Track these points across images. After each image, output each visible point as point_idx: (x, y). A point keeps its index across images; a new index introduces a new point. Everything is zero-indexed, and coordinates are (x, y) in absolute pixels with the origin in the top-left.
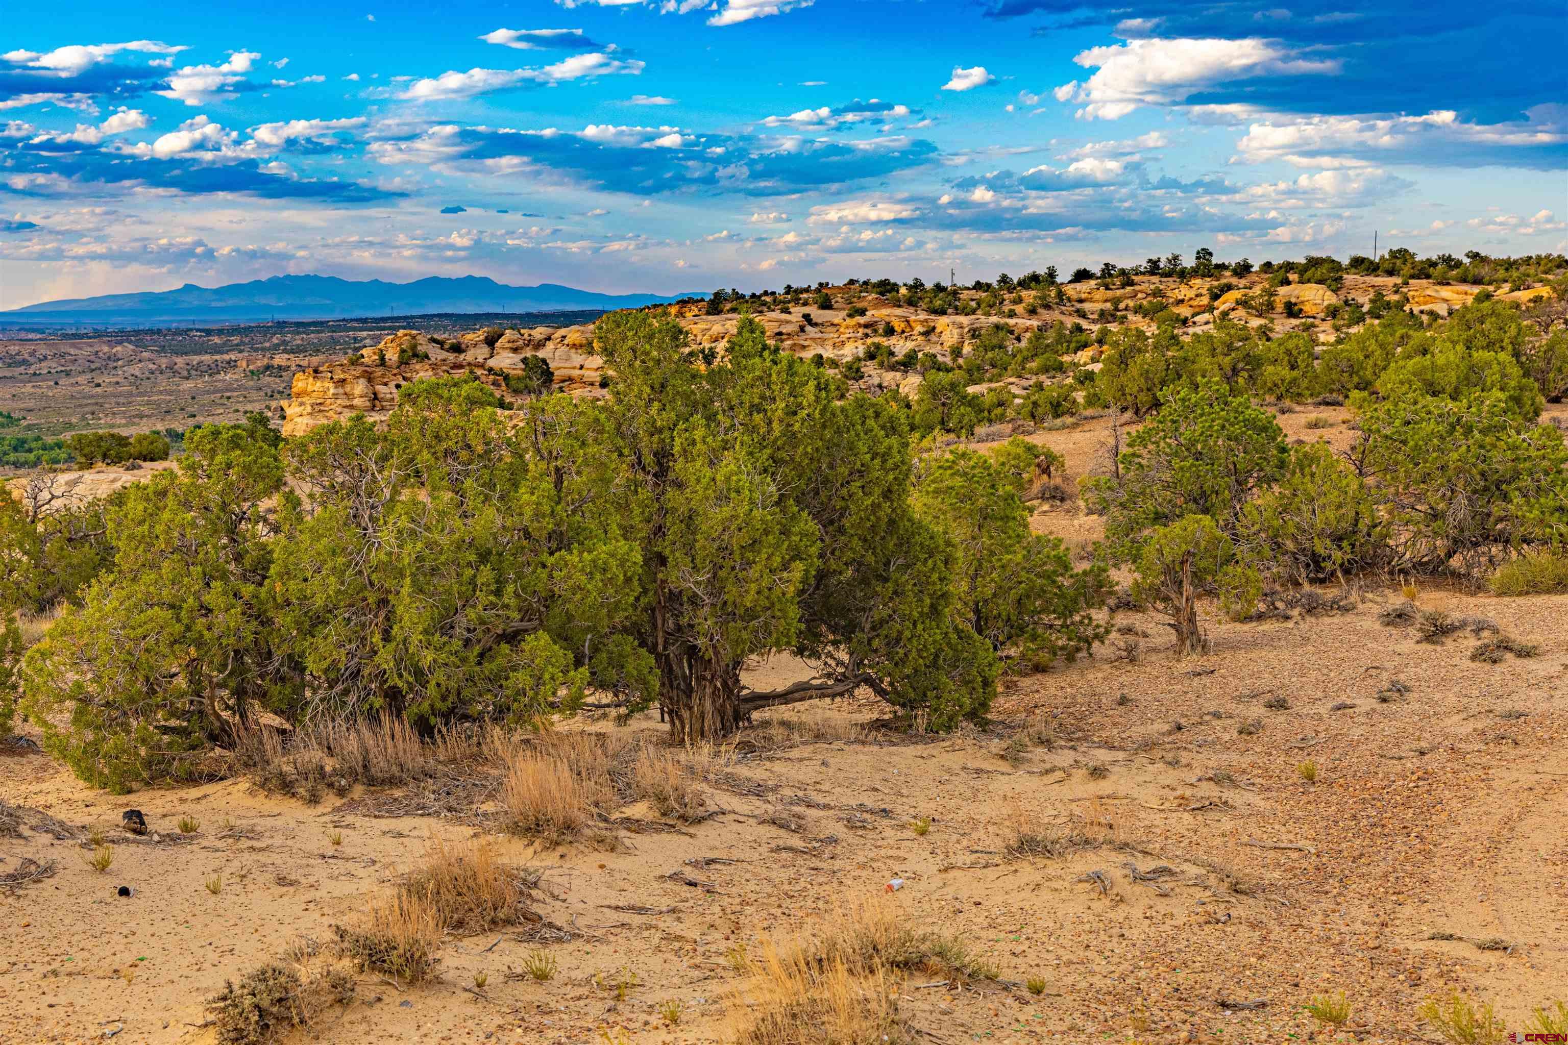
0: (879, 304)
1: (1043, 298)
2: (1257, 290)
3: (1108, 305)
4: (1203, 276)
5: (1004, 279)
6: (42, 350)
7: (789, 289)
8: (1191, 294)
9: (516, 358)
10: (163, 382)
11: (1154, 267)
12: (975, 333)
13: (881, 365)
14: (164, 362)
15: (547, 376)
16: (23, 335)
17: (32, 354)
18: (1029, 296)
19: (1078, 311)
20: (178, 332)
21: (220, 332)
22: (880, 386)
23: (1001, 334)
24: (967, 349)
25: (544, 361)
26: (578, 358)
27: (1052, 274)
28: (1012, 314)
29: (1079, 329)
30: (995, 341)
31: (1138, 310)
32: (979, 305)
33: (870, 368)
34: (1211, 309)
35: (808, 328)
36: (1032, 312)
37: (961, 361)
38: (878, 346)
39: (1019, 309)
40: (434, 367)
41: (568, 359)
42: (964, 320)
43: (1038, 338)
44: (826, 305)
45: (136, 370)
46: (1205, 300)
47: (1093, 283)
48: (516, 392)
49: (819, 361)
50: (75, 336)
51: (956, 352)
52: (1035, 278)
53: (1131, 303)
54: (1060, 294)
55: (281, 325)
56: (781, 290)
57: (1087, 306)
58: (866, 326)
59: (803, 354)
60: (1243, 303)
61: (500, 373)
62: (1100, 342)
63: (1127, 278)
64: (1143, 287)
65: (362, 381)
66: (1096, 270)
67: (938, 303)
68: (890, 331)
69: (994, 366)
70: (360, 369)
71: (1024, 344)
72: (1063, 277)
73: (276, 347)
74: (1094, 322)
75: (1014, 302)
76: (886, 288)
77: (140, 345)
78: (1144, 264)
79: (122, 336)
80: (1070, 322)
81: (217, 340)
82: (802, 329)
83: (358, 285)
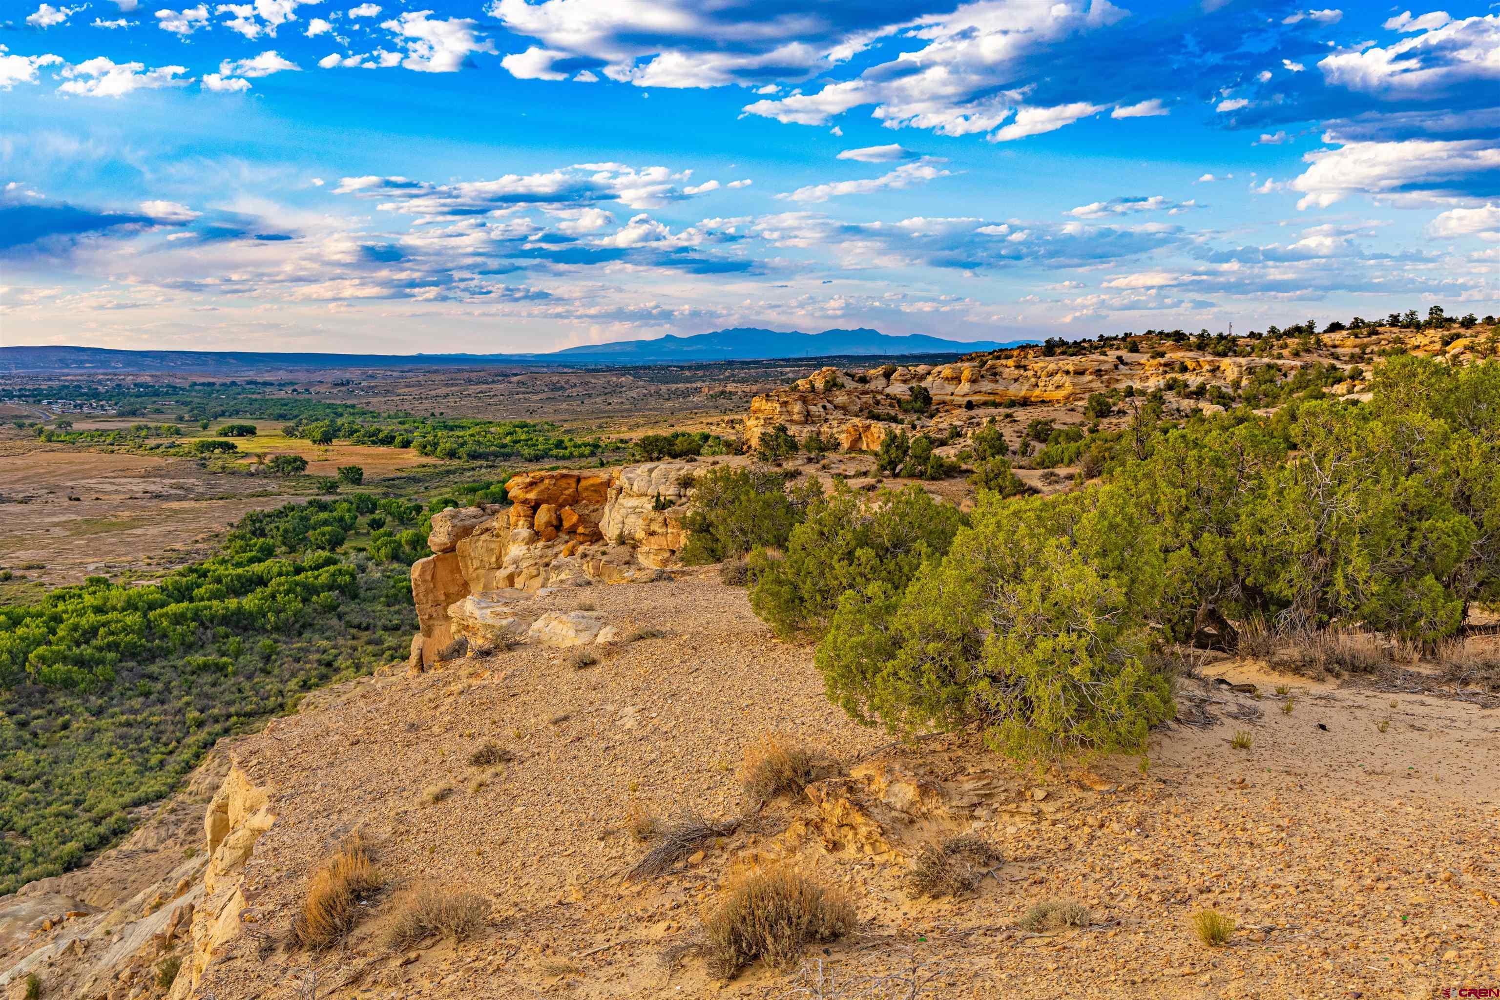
0: (1175, 349)
1: (1305, 344)
2: (1482, 338)
3: (1357, 350)
4: (1436, 327)
5: (1273, 330)
6: (574, 380)
7: (1101, 337)
8: (1426, 341)
9: (905, 387)
10: (652, 402)
11: (1394, 321)
12: (1251, 370)
13: (1179, 394)
14: (653, 388)
15: (927, 400)
16: (560, 370)
17: (567, 382)
18: (1293, 342)
19: (1332, 354)
20: (662, 368)
21: (690, 368)
22: (1178, 410)
23: (1272, 372)
24: (1244, 382)
25: (926, 389)
26: (950, 388)
27: (1311, 326)
28: (1280, 356)
29: (1334, 368)
30: (1267, 377)
31: (1382, 353)
32: (1253, 349)
33: (1169, 396)
34: (1444, 353)
35: (1121, 367)
36: (1296, 354)
37: (1240, 391)
38: (1175, 380)
39: (1285, 352)
40: (849, 393)
41: (943, 388)
42: (1243, 361)
43: (1302, 375)
44: (1134, 349)
45: (634, 394)
46: (1438, 346)
47: (1345, 333)
48: (906, 411)
49: (1130, 392)
50: (594, 370)
51: (1236, 385)
52: (1298, 330)
53: (1376, 349)
54: (1318, 341)
55: (730, 364)
56: (1095, 339)
57: (1339, 351)
58: (1165, 365)
59: (1117, 386)
60: (1471, 348)
61: (894, 398)
62: (1353, 378)
63: (1373, 329)
64: (1386, 336)
65: (799, 403)
66: (1347, 323)
67: (1221, 348)
68: (1184, 369)
69: (1266, 396)
70: (797, 395)
71: (1290, 379)
72: (1319, 329)
73: (727, 379)
74: (1346, 363)
75: (1281, 347)
76: (1179, 337)
77: (637, 377)
78: (1386, 318)
79: (625, 370)
80: (1327, 362)
81: (688, 373)
82: (1116, 367)
83: (783, 335)
